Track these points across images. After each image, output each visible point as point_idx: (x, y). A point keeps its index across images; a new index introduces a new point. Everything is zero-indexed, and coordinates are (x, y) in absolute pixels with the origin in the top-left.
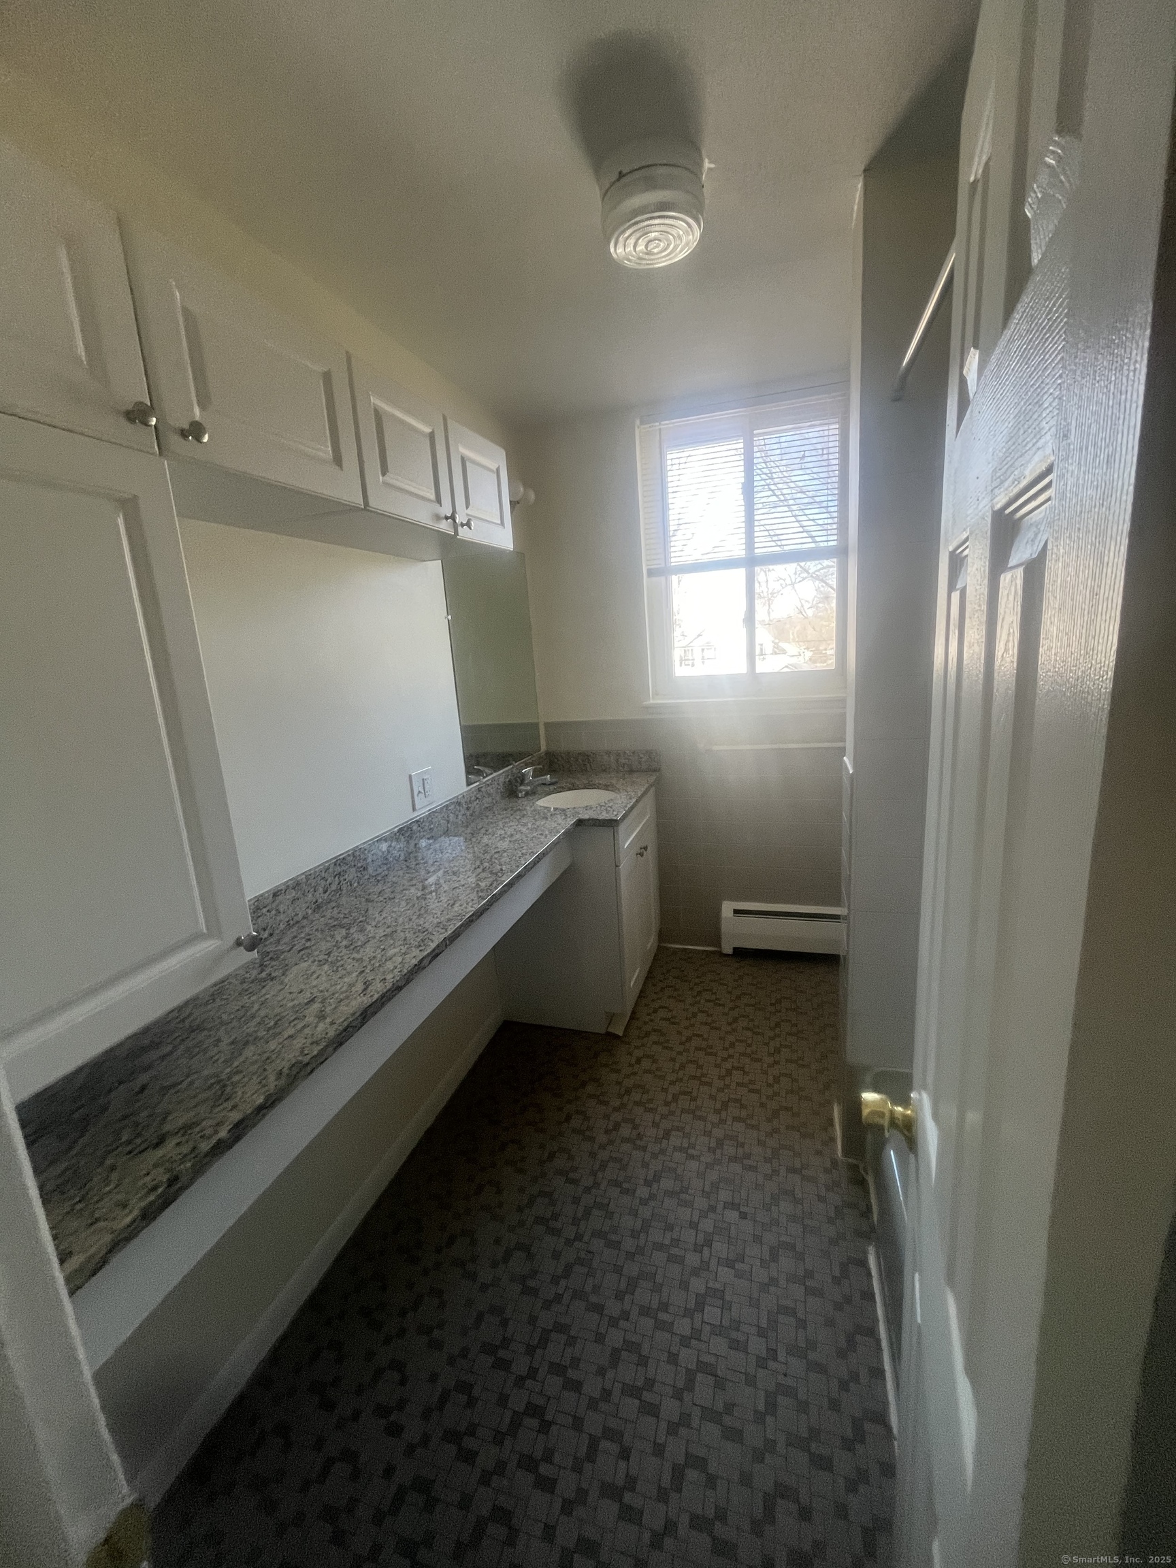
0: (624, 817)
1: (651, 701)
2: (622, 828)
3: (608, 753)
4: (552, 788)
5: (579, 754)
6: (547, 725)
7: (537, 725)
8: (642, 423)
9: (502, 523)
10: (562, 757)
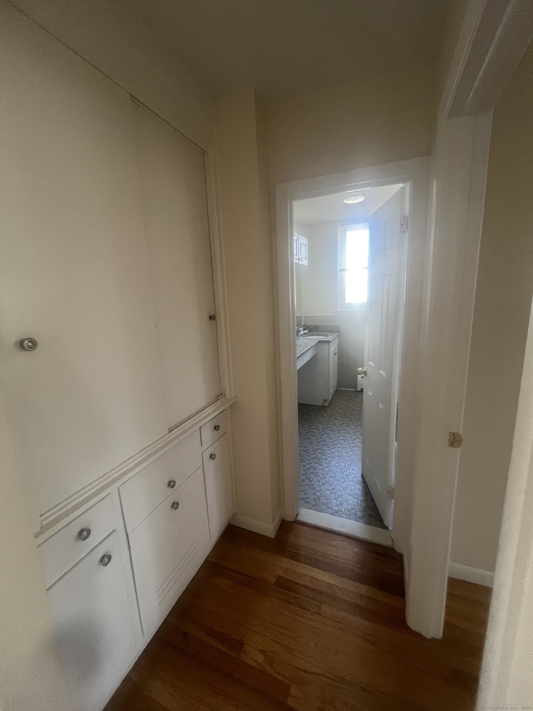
0: (332, 341)
1: (339, 310)
2: (331, 344)
3: (323, 326)
4: (307, 335)
5: (314, 326)
6: (304, 317)
7: (302, 317)
8: (340, 225)
9: (306, 259)
10: (308, 327)
